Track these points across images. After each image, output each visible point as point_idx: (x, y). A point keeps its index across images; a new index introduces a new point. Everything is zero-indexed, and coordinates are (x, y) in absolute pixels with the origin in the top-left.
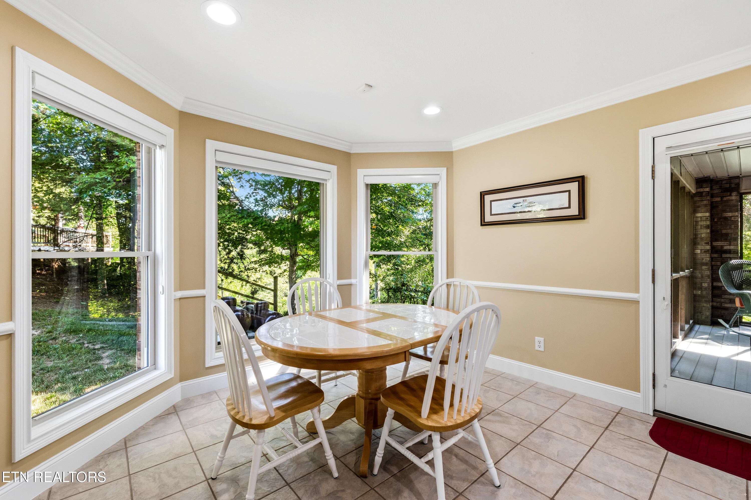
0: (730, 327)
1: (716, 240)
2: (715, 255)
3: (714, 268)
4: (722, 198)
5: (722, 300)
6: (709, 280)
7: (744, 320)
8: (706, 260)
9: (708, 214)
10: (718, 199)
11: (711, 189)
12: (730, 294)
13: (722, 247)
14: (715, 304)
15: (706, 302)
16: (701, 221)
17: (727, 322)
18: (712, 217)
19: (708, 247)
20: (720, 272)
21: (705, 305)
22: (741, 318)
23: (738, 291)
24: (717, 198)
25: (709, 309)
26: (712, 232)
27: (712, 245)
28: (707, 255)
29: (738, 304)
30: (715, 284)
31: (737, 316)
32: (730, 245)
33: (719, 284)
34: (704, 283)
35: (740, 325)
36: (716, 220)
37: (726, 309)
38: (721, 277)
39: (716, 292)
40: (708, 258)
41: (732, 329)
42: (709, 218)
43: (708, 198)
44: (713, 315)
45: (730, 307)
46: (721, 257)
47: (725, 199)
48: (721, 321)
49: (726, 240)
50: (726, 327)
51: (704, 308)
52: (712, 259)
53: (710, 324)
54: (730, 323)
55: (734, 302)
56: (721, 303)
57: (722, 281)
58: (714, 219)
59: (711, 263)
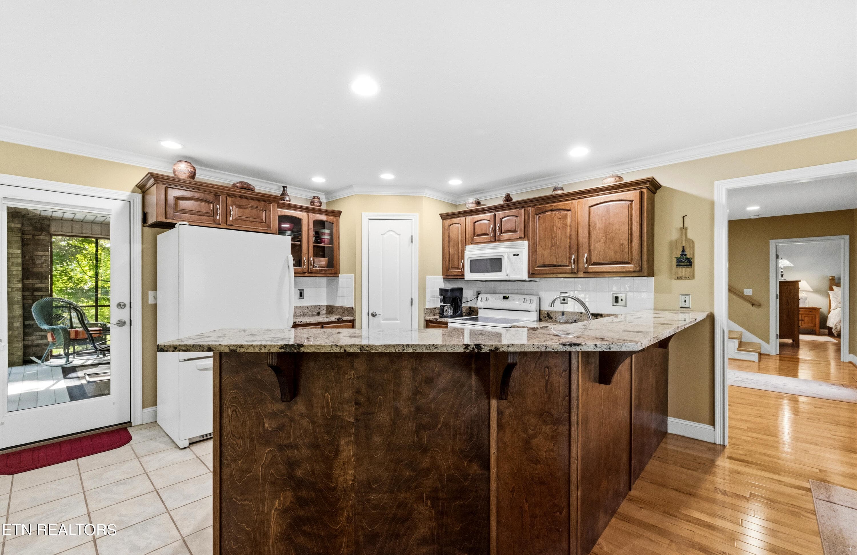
0: (43, 362)
1: (27, 278)
2: (27, 293)
3: (26, 306)
4: (33, 236)
5: (34, 338)
6: (21, 320)
7: (53, 354)
8: (18, 298)
9: (19, 251)
10: (30, 237)
11: (23, 225)
12: (42, 330)
13: (33, 285)
14: (26, 343)
15: (18, 342)
16: (12, 257)
17: (39, 358)
18: (23, 254)
19: (20, 285)
20: (32, 309)
21: (17, 345)
22: (51, 352)
23: (51, 327)
24: (28, 236)
25: (21, 349)
26: (23, 269)
27: (23, 283)
28: (19, 293)
29: (50, 338)
30: (27, 322)
31: (49, 350)
32: (41, 283)
33: (31, 322)
34: (15, 322)
35: (51, 359)
36: (27, 258)
37: (38, 345)
38: (33, 315)
39: (27, 330)
40: (20, 296)
41: (45, 363)
42: (21, 255)
43: (20, 234)
44: (25, 354)
45: (42, 343)
46: (33, 295)
47: (36, 237)
48: (33, 358)
49: (37, 278)
50: (38, 363)
51: (15, 349)
52: (24, 297)
53: (22, 364)
54: (43, 358)
55: (46, 337)
56: (33, 340)
57: (36, 319)
58: (25, 257)
59: (23, 302)
